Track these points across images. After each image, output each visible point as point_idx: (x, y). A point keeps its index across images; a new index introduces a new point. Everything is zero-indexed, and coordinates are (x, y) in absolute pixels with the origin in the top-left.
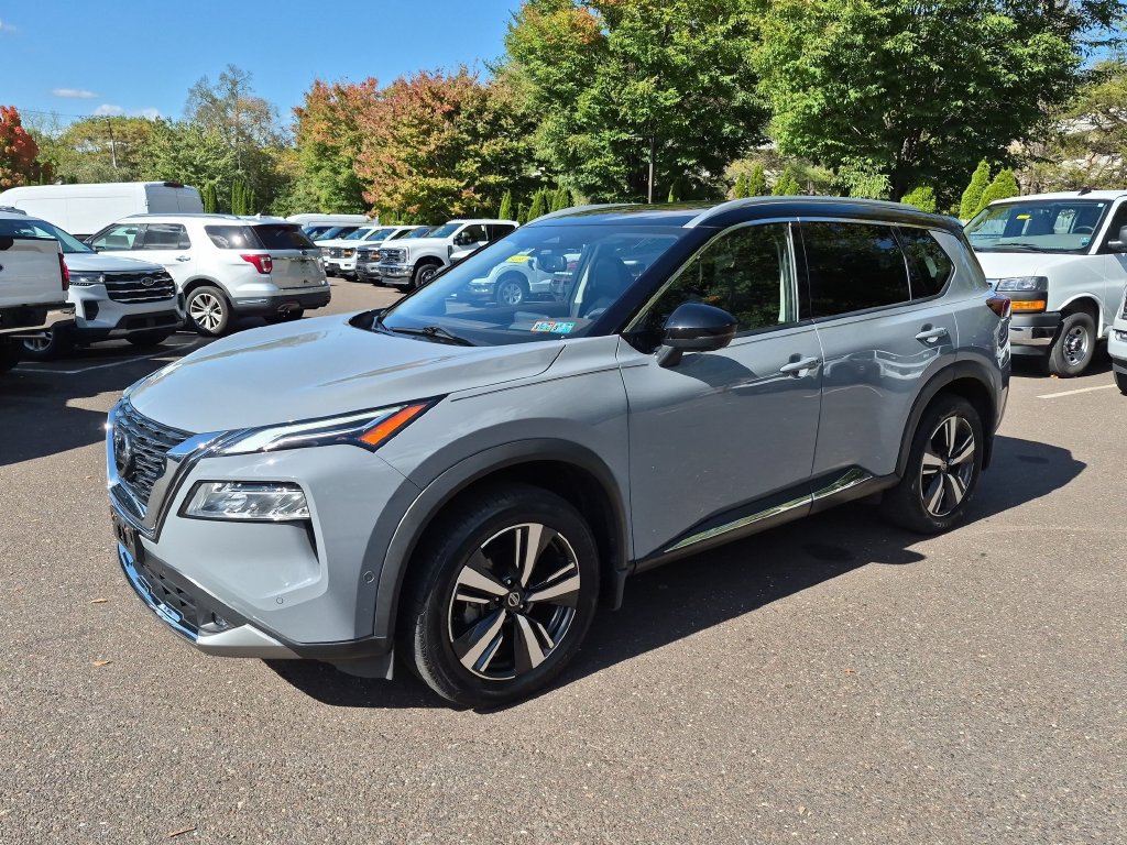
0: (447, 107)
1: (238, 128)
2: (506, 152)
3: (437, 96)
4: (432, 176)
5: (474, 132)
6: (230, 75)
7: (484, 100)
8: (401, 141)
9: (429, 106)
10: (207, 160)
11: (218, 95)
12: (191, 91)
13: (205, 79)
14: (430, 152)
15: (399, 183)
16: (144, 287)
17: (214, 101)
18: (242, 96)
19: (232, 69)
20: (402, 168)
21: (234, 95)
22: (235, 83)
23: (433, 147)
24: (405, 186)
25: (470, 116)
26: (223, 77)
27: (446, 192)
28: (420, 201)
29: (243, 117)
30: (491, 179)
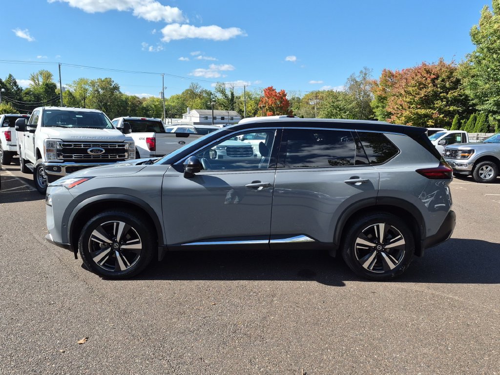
0: (433, 76)
1: (364, 92)
2: (461, 96)
3: (428, 72)
4: (420, 108)
5: (443, 87)
6: (364, 71)
7: (452, 73)
8: (409, 93)
9: (425, 77)
10: (345, 105)
11: (358, 80)
12: (348, 79)
13: (354, 74)
14: (421, 98)
15: (404, 112)
16: (240, 152)
17: (357, 82)
18: (368, 79)
19: (366, 69)
20: (405, 105)
21: (364, 79)
22: (366, 74)
23: (423, 95)
24: (406, 113)
25: (443, 80)
26: (361, 72)
27: (426, 116)
28: (413, 120)
29: (368, 88)
30: (452, 108)
